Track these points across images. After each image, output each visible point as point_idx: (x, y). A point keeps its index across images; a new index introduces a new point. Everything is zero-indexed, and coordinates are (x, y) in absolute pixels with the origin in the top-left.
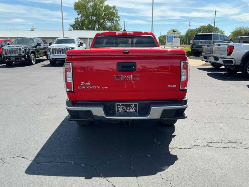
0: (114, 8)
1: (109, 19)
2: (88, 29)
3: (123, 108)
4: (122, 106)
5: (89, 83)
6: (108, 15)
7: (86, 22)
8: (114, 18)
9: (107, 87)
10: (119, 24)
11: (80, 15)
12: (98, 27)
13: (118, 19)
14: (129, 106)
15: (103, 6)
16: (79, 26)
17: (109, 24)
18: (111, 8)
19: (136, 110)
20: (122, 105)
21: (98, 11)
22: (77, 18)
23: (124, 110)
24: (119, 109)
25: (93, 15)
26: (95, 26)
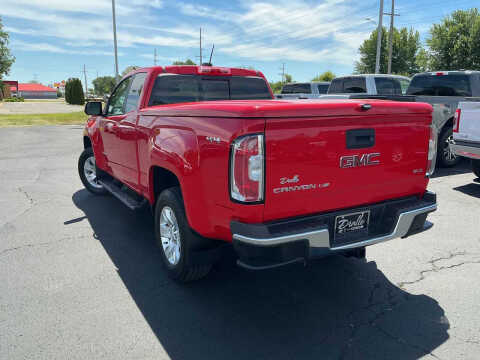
3: (345, 223)
5: (296, 179)
9: (326, 185)
14: (354, 218)
19: (365, 224)
20: (345, 218)
23: (347, 227)
24: (340, 227)
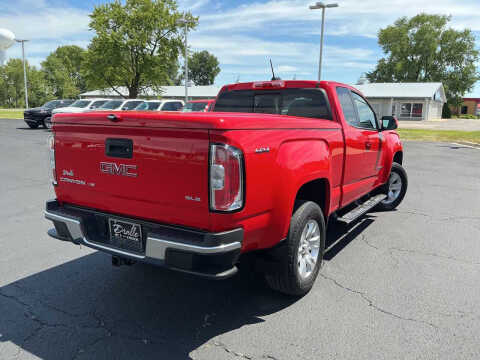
0: (466, 33)
1: (451, 59)
2: (401, 79)
3: (120, 229)
4: (119, 226)
5: (72, 173)
6: (450, 50)
7: (399, 66)
8: (465, 56)
9: (93, 185)
10: (474, 68)
11: (390, 53)
12: (423, 75)
13: (472, 57)
14: (128, 227)
15: (439, 33)
16: (382, 74)
17: (449, 68)
18: (458, 35)
19: (139, 238)
20: (118, 223)
21: (428, 42)
22: (383, 60)
23: (122, 234)
24: (115, 230)
25: (415, 51)
26: (418, 72)
